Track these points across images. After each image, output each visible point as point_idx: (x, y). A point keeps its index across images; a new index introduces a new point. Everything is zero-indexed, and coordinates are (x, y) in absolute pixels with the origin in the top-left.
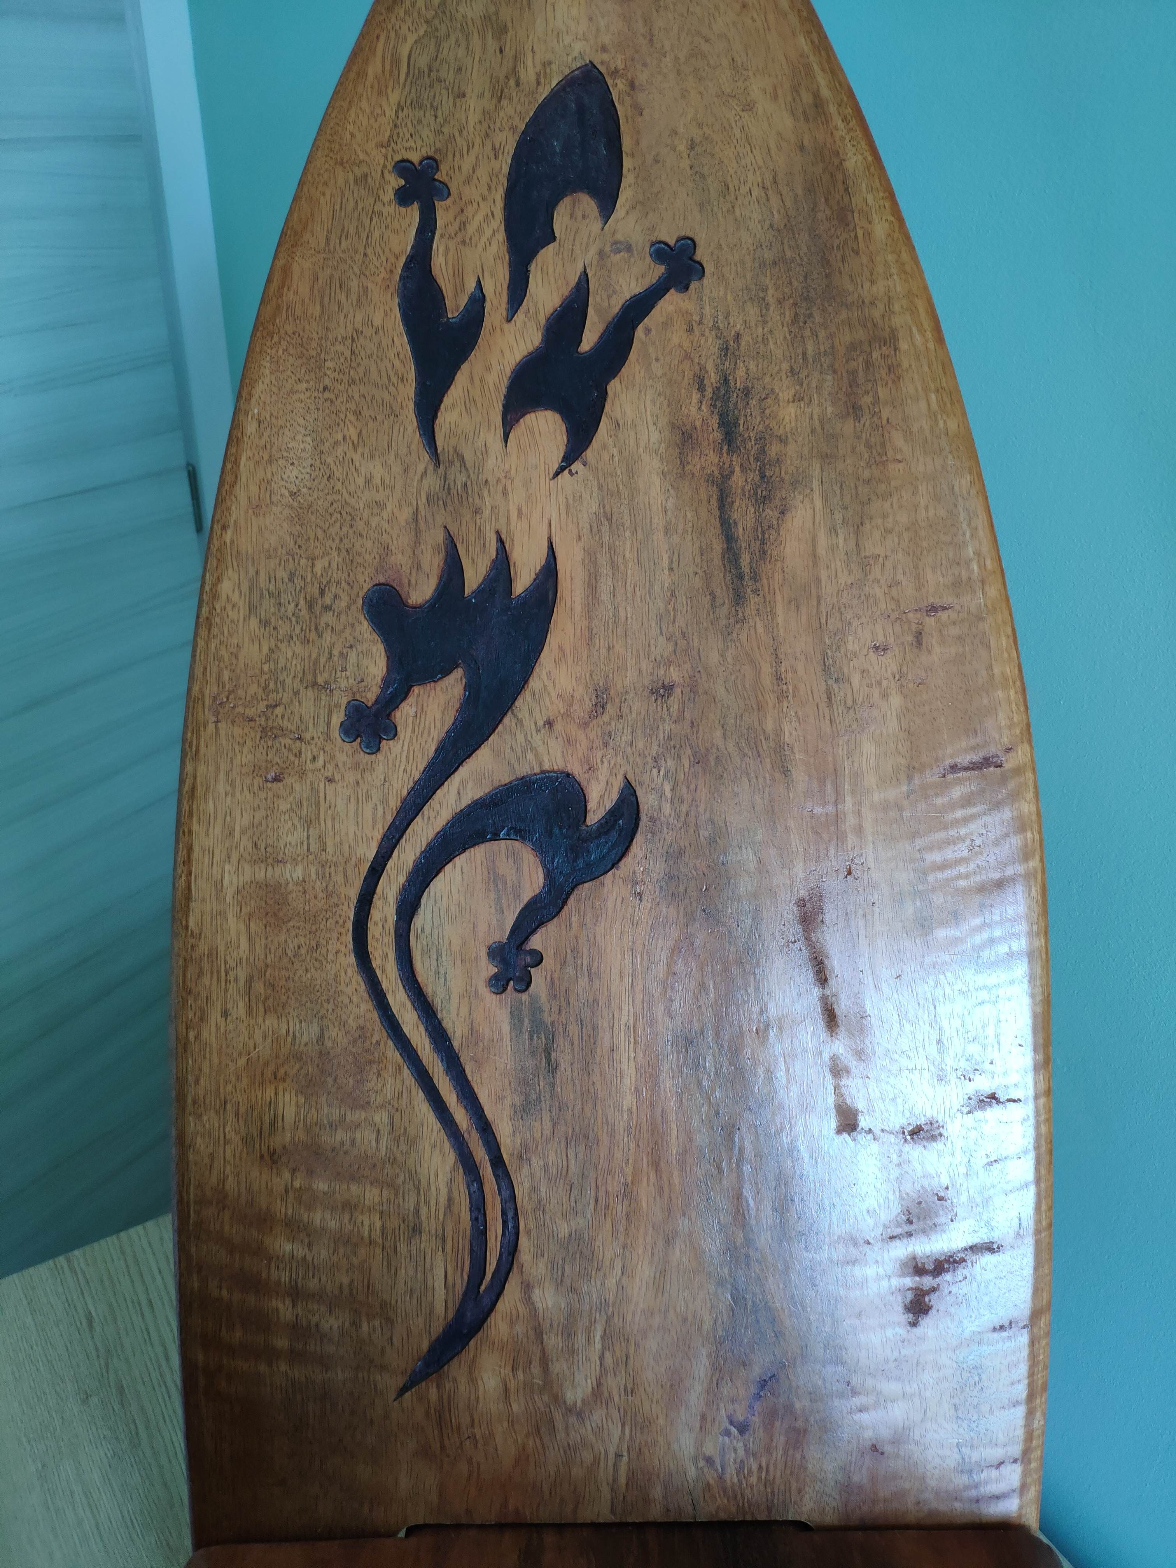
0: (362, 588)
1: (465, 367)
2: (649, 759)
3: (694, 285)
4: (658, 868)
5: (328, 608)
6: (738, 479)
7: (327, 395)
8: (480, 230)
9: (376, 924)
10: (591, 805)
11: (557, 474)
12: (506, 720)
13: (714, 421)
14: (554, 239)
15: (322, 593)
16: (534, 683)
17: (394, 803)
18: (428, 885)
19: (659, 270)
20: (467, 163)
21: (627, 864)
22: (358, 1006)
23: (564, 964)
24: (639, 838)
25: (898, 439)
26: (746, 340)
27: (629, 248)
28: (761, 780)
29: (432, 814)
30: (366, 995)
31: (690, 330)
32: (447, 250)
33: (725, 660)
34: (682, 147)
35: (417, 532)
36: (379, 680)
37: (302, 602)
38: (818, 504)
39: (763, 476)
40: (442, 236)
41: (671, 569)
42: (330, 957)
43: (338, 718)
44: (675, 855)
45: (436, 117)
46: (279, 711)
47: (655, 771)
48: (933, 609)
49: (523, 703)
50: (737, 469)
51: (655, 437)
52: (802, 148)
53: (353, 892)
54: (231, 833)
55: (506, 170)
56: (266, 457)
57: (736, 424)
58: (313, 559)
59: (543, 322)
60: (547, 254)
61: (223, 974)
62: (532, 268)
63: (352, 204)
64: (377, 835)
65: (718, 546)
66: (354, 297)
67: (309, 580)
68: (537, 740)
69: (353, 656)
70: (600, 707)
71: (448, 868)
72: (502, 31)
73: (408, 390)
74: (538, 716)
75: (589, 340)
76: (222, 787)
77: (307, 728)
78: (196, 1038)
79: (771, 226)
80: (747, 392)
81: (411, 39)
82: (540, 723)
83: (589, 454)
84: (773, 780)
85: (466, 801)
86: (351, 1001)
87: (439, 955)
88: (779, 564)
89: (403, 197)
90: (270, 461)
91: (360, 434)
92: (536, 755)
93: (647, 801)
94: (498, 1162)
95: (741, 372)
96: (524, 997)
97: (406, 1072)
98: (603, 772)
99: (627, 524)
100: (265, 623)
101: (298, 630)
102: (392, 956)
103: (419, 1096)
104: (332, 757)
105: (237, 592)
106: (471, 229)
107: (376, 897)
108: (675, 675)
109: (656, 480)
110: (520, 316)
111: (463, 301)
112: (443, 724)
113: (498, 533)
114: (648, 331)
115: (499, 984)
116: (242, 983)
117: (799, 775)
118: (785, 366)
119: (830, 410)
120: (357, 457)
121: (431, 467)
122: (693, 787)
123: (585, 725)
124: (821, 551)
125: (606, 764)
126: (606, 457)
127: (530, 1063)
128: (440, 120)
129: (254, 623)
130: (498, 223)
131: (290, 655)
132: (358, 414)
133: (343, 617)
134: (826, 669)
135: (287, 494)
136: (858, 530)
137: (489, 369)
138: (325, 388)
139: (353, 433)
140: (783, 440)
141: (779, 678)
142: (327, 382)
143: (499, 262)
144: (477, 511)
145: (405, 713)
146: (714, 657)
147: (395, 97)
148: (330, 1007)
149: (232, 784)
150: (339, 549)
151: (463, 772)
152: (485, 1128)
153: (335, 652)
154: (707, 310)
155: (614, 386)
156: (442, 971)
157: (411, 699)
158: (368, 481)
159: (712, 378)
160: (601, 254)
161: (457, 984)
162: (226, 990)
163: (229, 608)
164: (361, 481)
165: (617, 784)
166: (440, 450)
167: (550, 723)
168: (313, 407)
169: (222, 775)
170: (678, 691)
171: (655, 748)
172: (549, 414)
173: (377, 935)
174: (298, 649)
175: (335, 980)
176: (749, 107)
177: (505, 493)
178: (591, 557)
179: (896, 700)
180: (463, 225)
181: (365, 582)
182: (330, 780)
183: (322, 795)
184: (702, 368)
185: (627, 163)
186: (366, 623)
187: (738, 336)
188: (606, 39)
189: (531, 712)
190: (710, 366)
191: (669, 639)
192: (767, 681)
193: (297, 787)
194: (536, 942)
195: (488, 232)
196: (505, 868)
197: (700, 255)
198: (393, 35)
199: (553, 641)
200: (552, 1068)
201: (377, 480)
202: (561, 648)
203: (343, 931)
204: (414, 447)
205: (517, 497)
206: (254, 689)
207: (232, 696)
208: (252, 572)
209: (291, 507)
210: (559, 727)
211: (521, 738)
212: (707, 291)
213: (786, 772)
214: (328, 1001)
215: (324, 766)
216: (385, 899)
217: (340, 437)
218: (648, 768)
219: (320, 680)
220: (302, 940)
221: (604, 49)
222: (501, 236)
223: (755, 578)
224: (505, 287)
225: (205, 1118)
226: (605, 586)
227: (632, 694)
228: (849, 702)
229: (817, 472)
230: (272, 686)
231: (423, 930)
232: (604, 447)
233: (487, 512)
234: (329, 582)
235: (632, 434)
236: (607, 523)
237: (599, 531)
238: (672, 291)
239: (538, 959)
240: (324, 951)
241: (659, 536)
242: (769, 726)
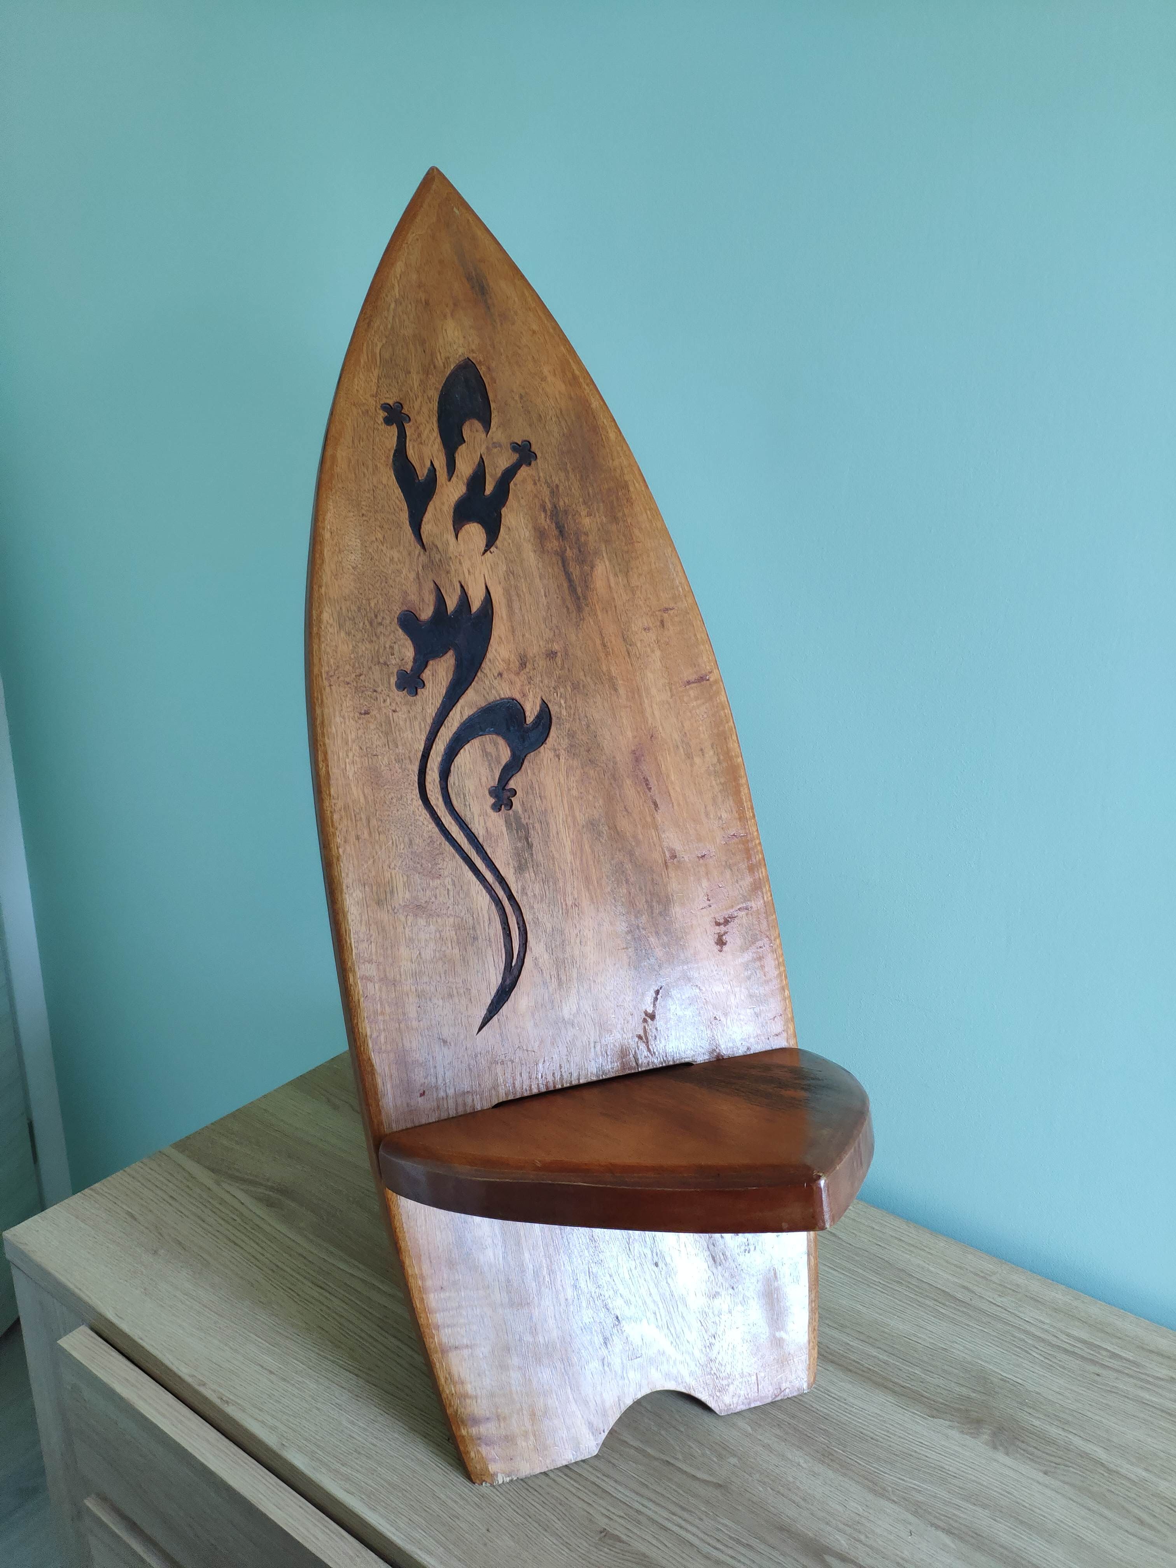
0: (396, 613)
1: (431, 504)
2: (551, 689)
3: (533, 463)
4: (565, 743)
5: (380, 624)
6: (569, 553)
7: (364, 518)
8: (428, 437)
9: (430, 783)
10: (528, 714)
11: (484, 554)
12: (479, 674)
13: (553, 526)
14: (464, 441)
15: (376, 616)
16: (490, 655)
17: (429, 721)
18: (453, 761)
19: (515, 457)
20: (417, 405)
21: (550, 740)
22: (427, 826)
23: (527, 793)
24: (553, 728)
25: (636, 531)
26: (561, 488)
27: (500, 446)
28: (605, 695)
29: (450, 725)
30: (431, 820)
31: (535, 484)
32: (413, 447)
33: (578, 638)
34: (517, 398)
35: (420, 583)
36: (412, 658)
37: (366, 622)
38: (607, 563)
39: (580, 551)
40: (410, 440)
41: (546, 596)
42: (409, 802)
43: (393, 680)
44: (571, 735)
45: (398, 383)
46: (362, 678)
47: (555, 694)
48: (666, 610)
49: (486, 665)
50: (568, 548)
51: (527, 534)
52: (571, 398)
53: (416, 768)
54: (347, 743)
55: (436, 408)
56: (337, 550)
57: (564, 527)
58: (369, 600)
59: (466, 481)
60: (462, 448)
61: (353, 817)
62: (456, 455)
63: (363, 424)
64: (423, 737)
65: (565, 585)
66: (371, 470)
67: (368, 610)
68: (495, 683)
69: (396, 647)
70: (523, 665)
71: (462, 751)
72: (423, 342)
73: (405, 516)
74: (494, 671)
75: (489, 489)
76: (338, 719)
77: (379, 686)
78: (344, 852)
79: (564, 435)
80: (566, 512)
81: (379, 345)
82: (496, 675)
83: (498, 543)
84: (611, 694)
85: (465, 717)
86: (423, 824)
87: (465, 796)
88: (595, 592)
89: (388, 421)
90: (340, 552)
91: (384, 537)
92: (497, 691)
93: (554, 709)
94: (511, 897)
95: (561, 503)
96: (511, 812)
97: (457, 856)
98: (531, 696)
99: (522, 575)
100: (348, 634)
101: (366, 636)
102: (441, 799)
103: (466, 868)
104: (394, 699)
105: (332, 619)
106: (424, 436)
107: (427, 770)
108: (556, 647)
109: (532, 554)
110: (454, 478)
111: (426, 472)
112: (448, 679)
113: (460, 582)
114: (515, 485)
115: (497, 807)
116: (364, 820)
117: (622, 691)
118: (581, 500)
119: (604, 519)
120: (384, 548)
121: (422, 553)
122: (574, 701)
123: (518, 674)
124: (613, 585)
125: (531, 693)
126: (506, 544)
127: (519, 845)
128: (400, 384)
129: (343, 634)
130: (436, 433)
131: (364, 649)
132: (381, 527)
133: (389, 628)
134: (624, 640)
135: (350, 567)
136: (627, 574)
137: (443, 504)
138: (363, 515)
139: (380, 536)
140: (586, 534)
141: (604, 645)
142: (364, 512)
143: (440, 453)
144: (448, 572)
145: (426, 675)
146: (573, 638)
147: (376, 372)
148: (413, 827)
149: (344, 718)
150: (381, 594)
151: (462, 701)
152: (502, 881)
153: (387, 646)
154: (541, 474)
155: (504, 511)
156: (467, 804)
157: (429, 667)
158: (392, 560)
159: (549, 506)
160: (487, 448)
161: (476, 809)
162: (356, 825)
163: (329, 627)
164: (388, 560)
165: (538, 702)
166: (425, 543)
167: (500, 674)
168: (358, 524)
169: (337, 713)
170: (559, 654)
171: (553, 683)
172: (475, 524)
173: (431, 789)
174: (368, 646)
175: (413, 814)
176: (544, 379)
177: (460, 563)
178: (507, 592)
179: (658, 653)
180: (419, 435)
181: (397, 610)
182: (394, 711)
183: (391, 719)
184: (544, 502)
185: (493, 405)
186: (400, 630)
187: (557, 486)
188: (474, 347)
189: (490, 670)
190: (547, 501)
191: (551, 629)
192: (600, 647)
193: (378, 715)
194: (512, 784)
195: (432, 438)
196: (490, 748)
197: (534, 448)
198: (370, 342)
199: (495, 633)
200: (530, 846)
201: (396, 559)
202: (500, 637)
203: (413, 788)
204: (412, 542)
205: (466, 564)
206: (347, 667)
207: (336, 672)
208: (338, 608)
209: (354, 574)
210: (505, 675)
211: (487, 682)
212: (539, 465)
213: (616, 690)
214: (411, 825)
215: (390, 704)
216: (433, 771)
217: (374, 539)
218: (552, 693)
219: (381, 661)
220: (393, 795)
221: (473, 351)
222: (439, 440)
223: (585, 598)
224: (445, 465)
225: (354, 895)
226: (516, 605)
227: (537, 657)
228: (638, 656)
229: (604, 549)
230: (357, 665)
231: (454, 784)
232: (505, 539)
233: (453, 572)
234: (378, 611)
235: (517, 533)
236: (511, 575)
237: (509, 579)
238: (524, 466)
239: (514, 793)
240: (405, 799)
241: (537, 580)
242: (604, 668)
